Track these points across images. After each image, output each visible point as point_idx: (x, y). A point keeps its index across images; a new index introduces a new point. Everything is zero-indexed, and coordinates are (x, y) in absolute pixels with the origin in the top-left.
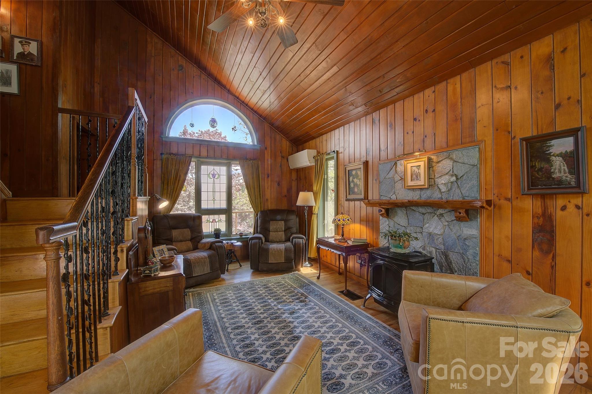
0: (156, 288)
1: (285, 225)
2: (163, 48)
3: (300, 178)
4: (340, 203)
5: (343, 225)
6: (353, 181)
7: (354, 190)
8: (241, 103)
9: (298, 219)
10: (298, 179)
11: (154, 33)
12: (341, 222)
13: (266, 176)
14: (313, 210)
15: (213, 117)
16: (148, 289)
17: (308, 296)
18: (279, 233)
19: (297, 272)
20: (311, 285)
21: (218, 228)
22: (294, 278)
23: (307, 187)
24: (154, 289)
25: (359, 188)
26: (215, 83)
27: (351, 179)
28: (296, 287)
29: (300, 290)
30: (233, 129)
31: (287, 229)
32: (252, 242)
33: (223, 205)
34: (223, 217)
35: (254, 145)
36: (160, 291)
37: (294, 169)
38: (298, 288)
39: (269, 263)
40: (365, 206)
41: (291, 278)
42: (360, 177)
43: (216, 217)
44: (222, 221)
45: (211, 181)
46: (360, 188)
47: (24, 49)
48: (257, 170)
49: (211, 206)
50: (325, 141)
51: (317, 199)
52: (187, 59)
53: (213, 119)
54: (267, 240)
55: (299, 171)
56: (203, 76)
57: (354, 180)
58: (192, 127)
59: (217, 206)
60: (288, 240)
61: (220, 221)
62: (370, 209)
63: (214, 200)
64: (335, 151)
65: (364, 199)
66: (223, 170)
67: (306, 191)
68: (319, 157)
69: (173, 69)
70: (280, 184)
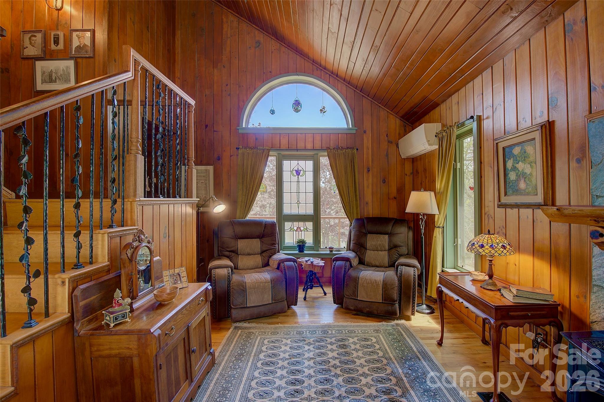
0: (113, 349)
1: (390, 241)
2: (239, 25)
3: (417, 172)
4: (486, 210)
5: (492, 256)
6: (514, 168)
7: (517, 186)
8: (330, 75)
9: (411, 234)
10: (415, 173)
11: (229, 10)
12: (487, 251)
13: (366, 170)
14: (436, 220)
15: (297, 99)
16: (101, 348)
17: (409, 389)
18: (380, 252)
19: (403, 322)
20: (422, 360)
21: (303, 238)
22: (394, 335)
23: (427, 183)
24: (110, 349)
25: (531, 181)
26: (297, 54)
27: (509, 164)
28: (392, 357)
29: (398, 366)
30: (321, 110)
31: (393, 247)
32: (335, 264)
33: (310, 211)
34: (310, 225)
35: (349, 129)
36: (119, 354)
37: (408, 159)
38: (396, 362)
39: (357, 300)
40: (546, 220)
41: (390, 334)
42: (532, 159)
43: (301, 224)
44: (309, 230)
45: (295, 179)
46: (534, 182)
47: (80, 42)
48: (351, 162)
49: (295, 211)
50: (457, 105)
51: (442, 203)
52: (264, 32)
53: (297, 101)
54: (361, 262)
55: (414, 160)
56: (283, 49)
57: (517, 165)
58: (272, 114)
59: (302, 211)
60: (392, 265)
61: (306, 229)
62: (560, 228)
63: (298, 203)
64: (475, 117)
65: (544, 205)
66: (309, 165)
67: (422, 190)
68: (444, 134)
69: (250, 47)
70: (387, 180)
